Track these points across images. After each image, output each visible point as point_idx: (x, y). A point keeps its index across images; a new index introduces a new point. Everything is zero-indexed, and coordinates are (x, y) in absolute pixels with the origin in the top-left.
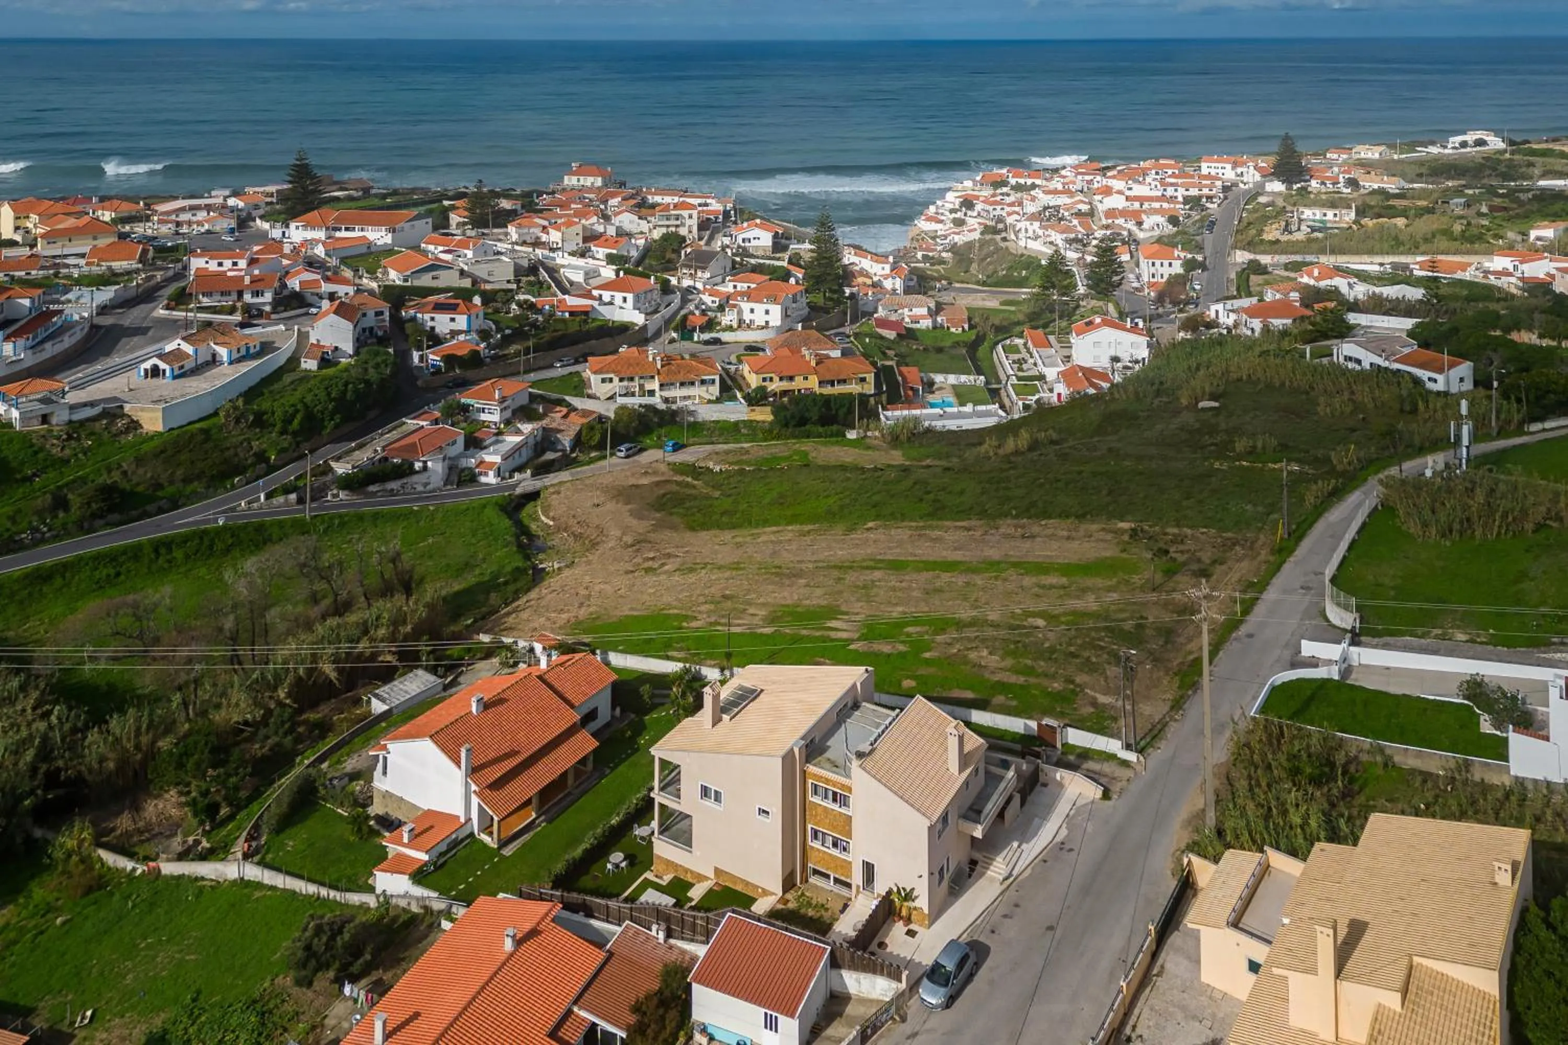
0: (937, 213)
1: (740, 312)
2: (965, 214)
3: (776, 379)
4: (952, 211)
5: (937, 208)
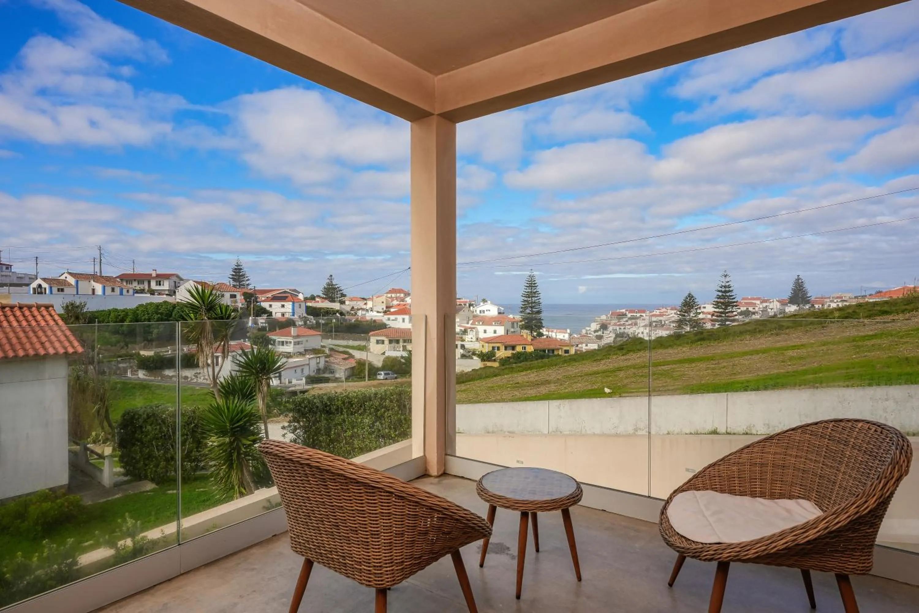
0: (587, 333)
1: (477, 333)
2: (603, 333)
3: (502, 348)
4: (595, 331)
5: (587, 330)
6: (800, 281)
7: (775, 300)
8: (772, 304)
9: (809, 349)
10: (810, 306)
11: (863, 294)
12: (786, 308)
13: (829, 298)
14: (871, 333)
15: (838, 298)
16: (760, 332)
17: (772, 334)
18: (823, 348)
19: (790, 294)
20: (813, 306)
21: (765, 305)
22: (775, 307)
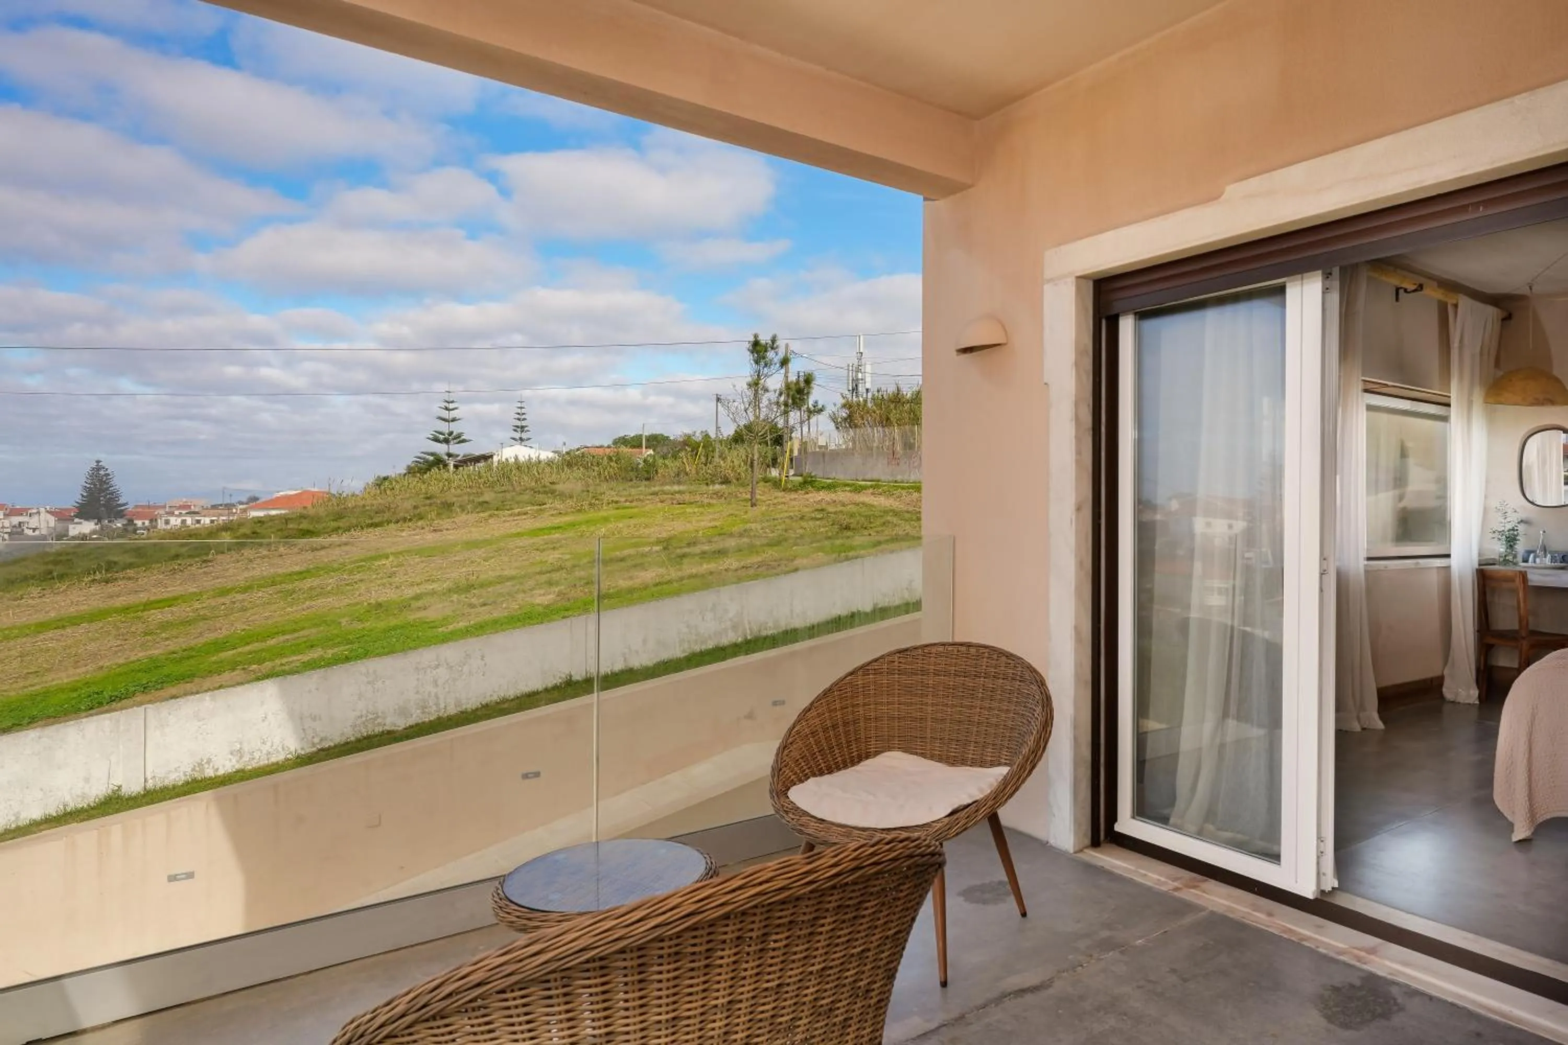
6: (102, 472)
7: (42, 510)
8: (36, 518)
9: (197, 605)
10: (125, 522)
11: (227, 501)
12: (71, 527)
13: (164, 507)
14: (297, 568)
15: (181, 507)
16: (61, 577)
17: (94, 580)
18: (222, 600)
19: (78, 498)
20: (131, 522)
21: (16, 520)
22: (44, 525)
